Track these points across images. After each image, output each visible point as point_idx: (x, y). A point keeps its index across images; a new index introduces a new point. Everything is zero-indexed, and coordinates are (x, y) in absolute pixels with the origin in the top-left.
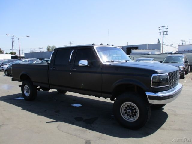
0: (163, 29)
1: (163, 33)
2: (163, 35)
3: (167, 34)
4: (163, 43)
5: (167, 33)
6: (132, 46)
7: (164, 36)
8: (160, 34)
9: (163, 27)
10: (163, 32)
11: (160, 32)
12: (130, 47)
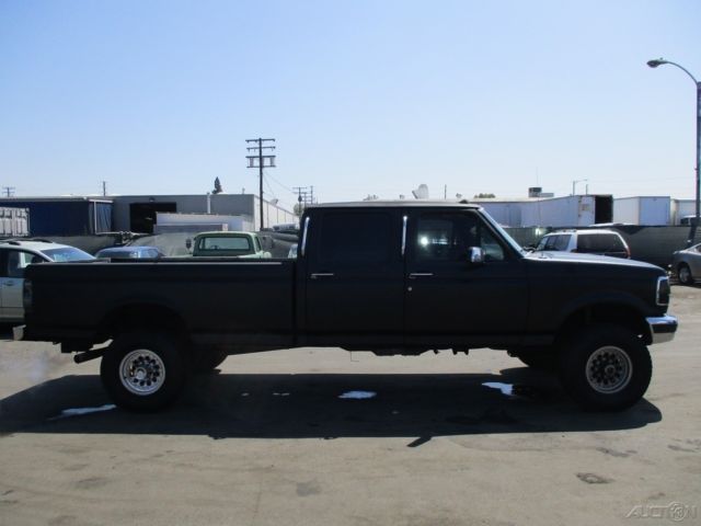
0: (260, 148)
1: (261, 160)
2: (261, 167)
3: (272, 166)
4: (261, 193)
5: (272, 162)
6: (152, 197)
7: (264, 170)
8: (252, 162)
9: (260, 140)
10: (261, 158)
11: (251, 158)
12: (147, 201)
